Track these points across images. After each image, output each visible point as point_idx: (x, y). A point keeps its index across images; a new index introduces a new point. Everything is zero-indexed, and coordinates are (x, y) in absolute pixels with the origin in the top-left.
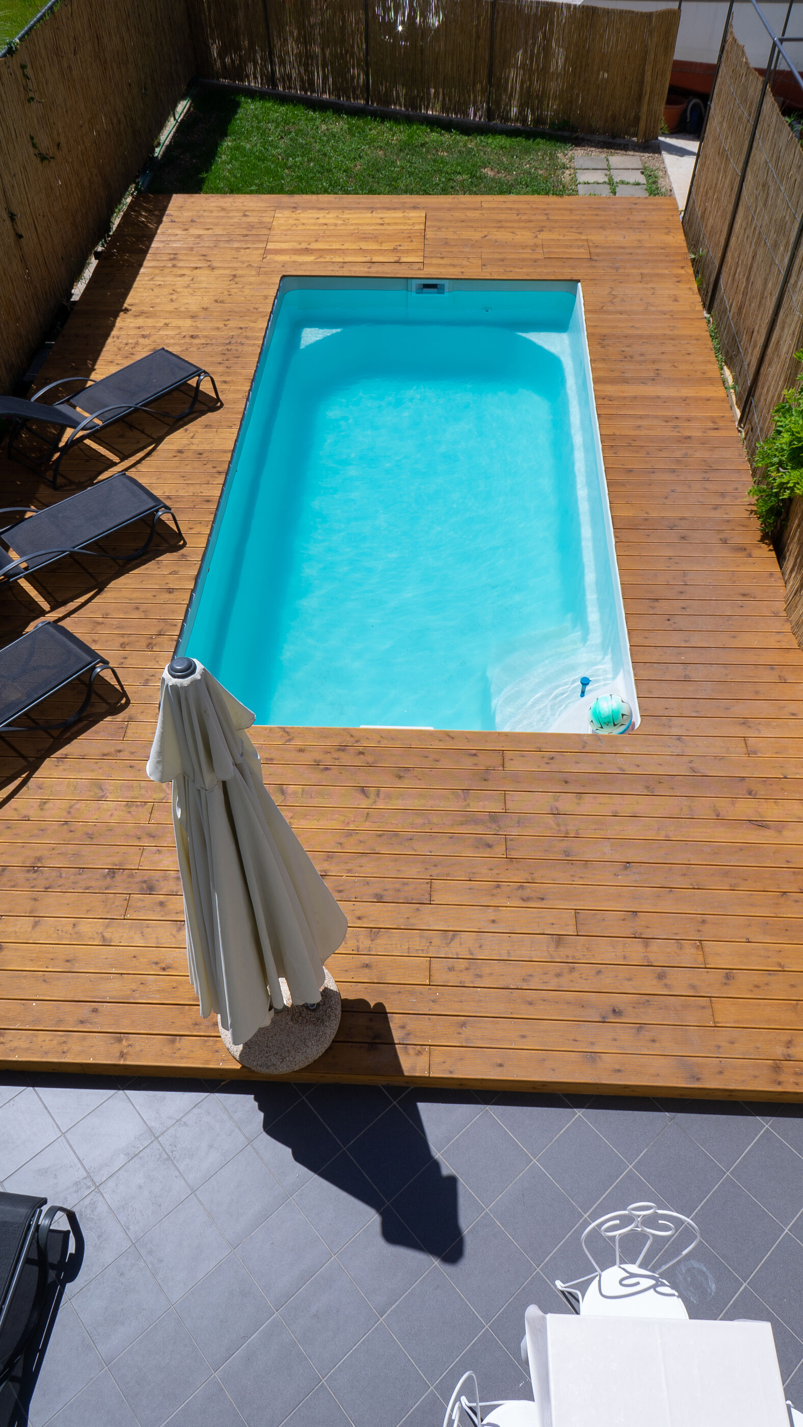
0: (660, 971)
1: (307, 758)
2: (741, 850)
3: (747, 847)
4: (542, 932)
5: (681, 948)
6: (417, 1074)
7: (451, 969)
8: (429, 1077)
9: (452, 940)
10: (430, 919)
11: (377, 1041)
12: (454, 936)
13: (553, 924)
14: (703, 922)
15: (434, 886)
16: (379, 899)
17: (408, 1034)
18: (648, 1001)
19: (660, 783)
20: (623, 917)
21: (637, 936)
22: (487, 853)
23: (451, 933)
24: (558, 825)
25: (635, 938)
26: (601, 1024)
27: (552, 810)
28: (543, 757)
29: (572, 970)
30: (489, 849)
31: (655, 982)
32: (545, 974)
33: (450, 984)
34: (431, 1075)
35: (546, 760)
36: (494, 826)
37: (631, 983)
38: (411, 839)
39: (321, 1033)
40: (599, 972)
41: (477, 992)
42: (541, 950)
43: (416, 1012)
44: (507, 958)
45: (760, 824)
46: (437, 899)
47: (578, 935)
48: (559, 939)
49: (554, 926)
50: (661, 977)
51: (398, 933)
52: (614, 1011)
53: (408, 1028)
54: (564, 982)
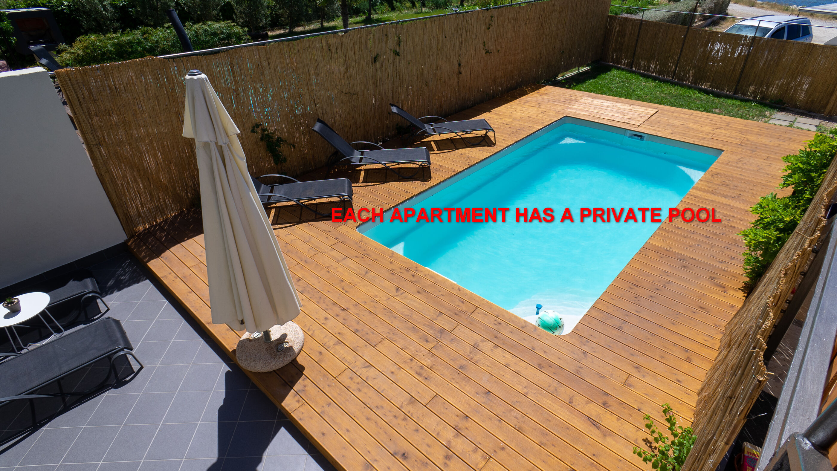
0: (450, 454)
1: (391, 267)
2: (568, 429)
3: (574, 430)
4: (409, 393)
5: (475, 452)
6: (287, 409)
7: (351, 378)
8: (290, 414)
9: (366, 367)
10: (368, 354)
11: (289, 384)
12: (368, 366)
13: (419, 393)
14: (503, 449)
15: (383, 341)
16: (356, 332)
17: (304, 391)
18: (427, 464)
19: (550, 366)
20: (458, 414)
21: (456, 428)
22: (424, 344)
23: (368, 364)
24: (471, 353)
25: (454, 429)
26: (390, 455)
27: (475, 344)
28: (496, 320)
29: (405, 419)
30: (425, 342)
31: (441, 457)
32: (390, 411)
33: (343, 384)
34: (292, 414)
35: (496, 322)
36: (439, 335)
37: (428, 448)
38: (395, 318)
39: (269, 361)
40: (417, 430)
41: (350, 396)
42: (400, 399)
43: (317, 384)
44: (380, 392)
45: (595, 424)
46: (380, 347)
47: (425, 406)
48: (413, 400)
49: (418, 394)
50: (447, 457)
51: (347, 349)
52: (404, 454)
53: (306, 388)
54: (394, 422)
